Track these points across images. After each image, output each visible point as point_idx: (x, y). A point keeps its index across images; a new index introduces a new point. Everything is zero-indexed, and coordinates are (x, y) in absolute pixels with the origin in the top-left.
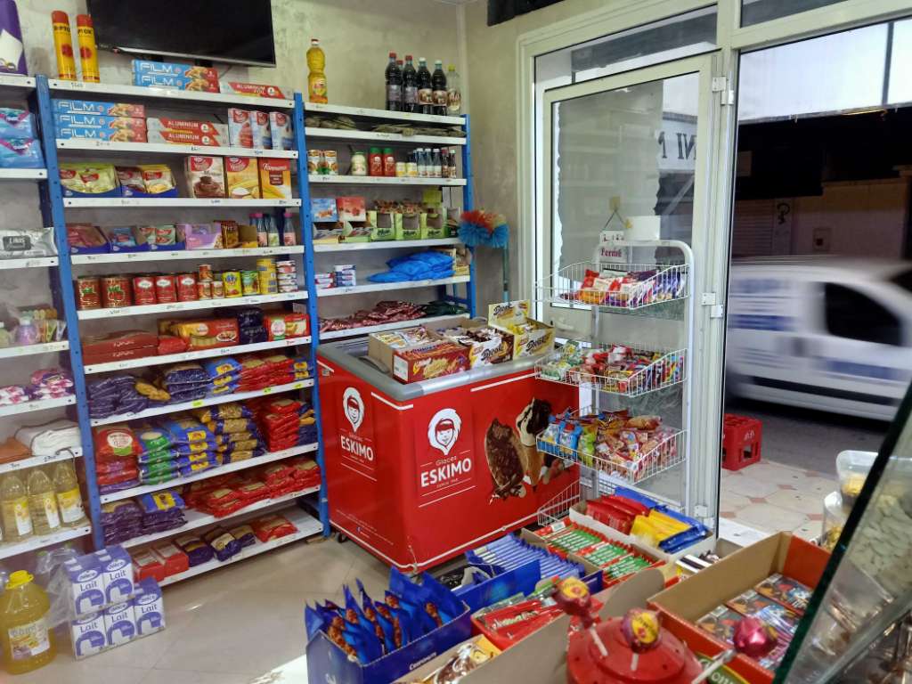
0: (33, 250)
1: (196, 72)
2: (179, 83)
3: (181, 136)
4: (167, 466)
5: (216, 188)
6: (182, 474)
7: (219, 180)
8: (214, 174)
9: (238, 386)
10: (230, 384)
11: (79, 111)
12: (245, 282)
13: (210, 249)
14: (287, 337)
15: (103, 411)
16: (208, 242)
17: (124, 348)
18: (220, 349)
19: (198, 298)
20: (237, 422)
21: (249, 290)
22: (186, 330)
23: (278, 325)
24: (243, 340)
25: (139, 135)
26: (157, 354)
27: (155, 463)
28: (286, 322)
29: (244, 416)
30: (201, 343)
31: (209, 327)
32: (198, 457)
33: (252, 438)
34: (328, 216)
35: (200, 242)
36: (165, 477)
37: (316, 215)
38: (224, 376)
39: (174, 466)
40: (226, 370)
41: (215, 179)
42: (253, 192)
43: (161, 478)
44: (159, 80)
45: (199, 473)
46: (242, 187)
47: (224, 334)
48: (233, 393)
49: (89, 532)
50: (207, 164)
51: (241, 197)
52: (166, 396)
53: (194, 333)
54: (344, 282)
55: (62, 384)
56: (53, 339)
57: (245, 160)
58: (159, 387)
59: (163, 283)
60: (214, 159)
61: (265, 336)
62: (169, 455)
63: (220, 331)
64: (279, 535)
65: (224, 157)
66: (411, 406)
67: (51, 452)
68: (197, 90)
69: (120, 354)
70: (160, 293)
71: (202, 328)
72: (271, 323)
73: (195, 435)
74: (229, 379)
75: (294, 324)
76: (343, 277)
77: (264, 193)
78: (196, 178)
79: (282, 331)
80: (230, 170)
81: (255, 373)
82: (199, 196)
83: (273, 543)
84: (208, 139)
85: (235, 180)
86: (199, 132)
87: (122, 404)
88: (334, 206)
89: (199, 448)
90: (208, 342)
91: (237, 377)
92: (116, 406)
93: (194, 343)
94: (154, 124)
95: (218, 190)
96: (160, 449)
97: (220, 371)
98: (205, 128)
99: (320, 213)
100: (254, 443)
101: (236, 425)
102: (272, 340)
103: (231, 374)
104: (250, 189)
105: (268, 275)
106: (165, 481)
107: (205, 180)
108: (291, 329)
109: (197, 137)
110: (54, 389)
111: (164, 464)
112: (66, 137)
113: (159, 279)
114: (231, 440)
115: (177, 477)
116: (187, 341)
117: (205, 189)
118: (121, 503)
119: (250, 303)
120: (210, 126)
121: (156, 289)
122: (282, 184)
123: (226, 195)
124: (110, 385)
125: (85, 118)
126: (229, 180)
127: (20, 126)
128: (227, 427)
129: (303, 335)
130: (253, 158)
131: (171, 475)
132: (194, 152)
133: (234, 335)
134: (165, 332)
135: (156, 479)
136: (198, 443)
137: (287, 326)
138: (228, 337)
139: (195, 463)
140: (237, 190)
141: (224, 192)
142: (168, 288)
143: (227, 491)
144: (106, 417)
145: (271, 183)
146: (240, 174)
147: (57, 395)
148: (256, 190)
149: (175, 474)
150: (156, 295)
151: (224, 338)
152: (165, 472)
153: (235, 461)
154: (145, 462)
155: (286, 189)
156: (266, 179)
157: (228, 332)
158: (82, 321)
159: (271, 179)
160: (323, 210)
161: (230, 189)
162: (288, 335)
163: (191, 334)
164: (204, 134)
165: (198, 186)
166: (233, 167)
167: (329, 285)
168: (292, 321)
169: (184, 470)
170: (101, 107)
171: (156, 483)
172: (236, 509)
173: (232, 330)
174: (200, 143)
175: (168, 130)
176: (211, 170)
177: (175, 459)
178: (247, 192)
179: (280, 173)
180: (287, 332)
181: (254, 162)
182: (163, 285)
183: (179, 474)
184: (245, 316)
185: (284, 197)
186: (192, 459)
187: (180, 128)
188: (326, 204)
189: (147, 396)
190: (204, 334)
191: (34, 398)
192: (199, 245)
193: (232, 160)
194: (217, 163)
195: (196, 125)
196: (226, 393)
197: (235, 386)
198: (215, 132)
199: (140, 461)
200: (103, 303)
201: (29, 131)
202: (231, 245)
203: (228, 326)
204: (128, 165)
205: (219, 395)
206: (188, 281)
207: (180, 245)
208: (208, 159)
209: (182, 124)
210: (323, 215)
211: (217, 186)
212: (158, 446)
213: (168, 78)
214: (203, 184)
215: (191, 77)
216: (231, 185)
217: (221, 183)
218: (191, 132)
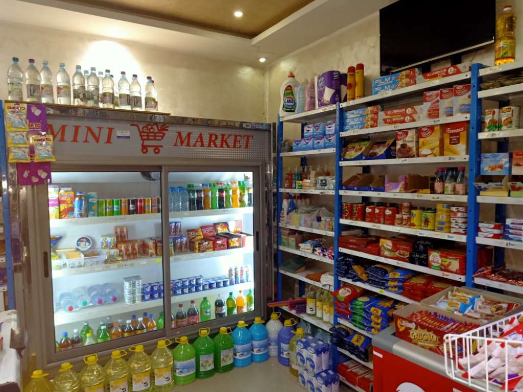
1: (403, 76)
2: (393, 86)
3: (394, 120)
4: (361, 320)
5: (410, 151)
7: (412, 145)
8: (408, 142)
10: (397, 287)
11: (353, 116)
13: (398, 193)
14: (441, 270)
15: (342, 274)
16: (395, 188)
17: (352, 243)
18: (397, 261)
19: (393, 224)
21: (423, 225)
23: (435, 257)
24: (411, 261)
25: (374, 123)
26: (365, 251)
27: (356, 314)
28: (441, 256)
30: (388, 253)
31: (393, 244)
32: (376, 326)
34: (499, 169)
35: (392, 187)
36: (360, 326)
37: (486, 169)
38: (394, 280)
39: (363, 322)
40: (396, 277)
41: (409, 145)
42: (434, 152)
43: (358, 325)
44: (383, 88)
46: (428, 148)
47: (402, 252)
48: (397, 293)
50: (405, 136)
51: (426, 156)
52: (364, 277)
53: (385, 245)
54: (510, 236)
56: (332, 230)
57: (431, 128)
60: (410, 131)
61: (425, 263)
63: (399, 249)
65: (416, 128)
67: (325, 284)
68: (402, 87)
69: (351, 246)
71: (389, 244)
72: (430, 254)
73: (375, 310)
74: (397, 283)
75: (449, 261)
76: (511, 231)
77: (445, 152)
78: (399, 145)
79: (438, 263)
80: (422, 137)
84: (409, 118)
85: (424, 144)
86: (405, 115)
87: (349, 273)
88: (507, 160)
89: (377, 321)
90: (392, 254)
91: (402, 284)
92: (346, 273)
93: (383, 251)
94: (381, 115)
95: (411, 152)
97: (391, 275)
98: (409, 111)
99: (490, 167)
102: (430, 268)
104: (432, 149)
106: (360, 328)
107: (404, 146)
108: (446, 264)
109: (402, 118)
111: (360, 318)
115: (364, 330)
116: (381, 249)
117: (403, 152)
119: (419, 235)
120: (413, 108)
121: (373, 214)
122: (459, 143)
123: (417, 156)
124: (343, 260)
125: (355, 119)
126: (420, 144)
129: (456, 273)
130: (437, 125)
131: (362, 327)
132: (397, 129)
133: (407, 255)
136: (376, 316)
137: (442, 261)
138: (403, 255)
139: (374, 328)
140: (424, 151)
141: (415, 153)
145: (450, 144)
146: (428, 138)
147: (330, 258)
148: (437, 151)
151: (400, 254)
152: (360, 323)
155: (461, 147)
156: (447, 141)
157: (404, 252)
158: (341, 224)
159: (451, 140)
160: (492, 164)
161: (420, 150)
162: (443, 268)
163: (383, 246)
164: (407, 115)
165: (400, 150)
166: (423, 134)
167: (492, 235)
168: (446, 257)
169: (368, 328)
170: (361, 111)
171: (356, 326)
173: (407, 250)
174: (403, 122)
175: (387, 117)
176: (407, 139)
177: (364, 318)
178: (431, 152)
179: (458, 134)
180: (442, 265)
181: (437, 128)
183: (366, 329)
184: (420, 244)
185: (460, 154)
186: (373, 324)
187: (394, 114)
188: (498, 159)
189: (357, 274)
190: (390, 248)
191: (324, 255)
194: (412, 133)
195: (404, 110)
197: (401, 290)
198: (415, 112)
199: (349, 309)
200: (351, 217)
202: (410, 191)
203: (405, 247)
205: (391, 291)
206: (388, 212)
208: (406, 131)
209: (395, 111)
210: (493, 169)
211: (410, 149)
212: (358, 305)
213: (387, 85)
214: (402, 149)
215: (400, 80)
216: (421, 147)
217: (413, 147)
218: (400, 116)
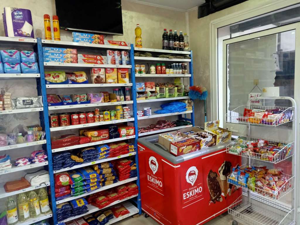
0: (34, 105)
1: (96, 37)
2: (90, 41)
3: (90, 61)
4: (81, 188)
6: (87, 191)
7: (103, 77)
8: (101, 75)
9: (109, 155)
10: (106, 155)
11: (52, 51)
12: (112, 115)
13: (100, 103)
14: (127, 136)
15: (59, 167)
16: (98, 100)
17: (67, 142)
18: (102, 141)
19: (94, 121)
20: (107, 170)
21: (113, 118)
22: (90, 134)
23: (123, 131)
24: (110, 137)
25: (75, 61)
26: (79, 144)
27: (77, 187)
28: (126, 130)
29: (110, 167)
30: (95, 139)
31: (98, 133)
32: (94, 184)
33: (113, 176)
34: (142, 89)
35: (96, 100)
36: (81, 193)
37: (138, 89)
38: (104, 152)
39: (84, 189)
40: (104, 150)
41: (102, 76)
42: (115, 81)
43: (80, 193)
44: (83, 39)
45: (93, 190)
46: (111, 79)
48: (106, 158)
49: (51, 216)
50: (99, 71)
51: (111, 83)
52: (82, 160)
53: (93, 135)
54: (147, 114)
55: (43, 157)
56: (40, 139)
57: (113, 69)
58: (79, 157)
59: (82, 116)
60: (102, 69)
61: (118, 136)
62: (83, 184)
63: (102, 134)
64: (123, 214)
65: (105, 68)
66: (179, 166)
67: (38, 184)
68: (96, 43)
69: (66, 144)
70: (81, 120)
71: (95, 133)
72: (121, 130)
73: (92, 176)
74: (105, 153)
75: (129, 131)
76: (147, 112)
77: (119, 81)
78: (95, 76)
79: (125, 133)
80: (107, 73)
81: (115, 150)
82: (96, 83)
83: (120, 218)
84: (100, 62)
85: (109, 77)
86: (96, 59)
87: (66, 164)
88: (144, 85)
89: (94, 181)
90: (98, 139)
91: (108, 152)
92: (64, 165)
93: (93, 139)
94: (80, 56)
95: (103, 81)
96: (79, 181)
97: (102, 150)
98: (99, 57)
99: (139, 88)
100: (114, 178)
101: (107, 171)
102: (121, 137)
103: (106, 151)
104: (114, 80)
105: (120, 112)
107: (98, 77)
108: (128, 133)
109: (96, 61)
110: (40, 159)
112: (48, 61)
113: (80, 115)
114: (105, 177)
115: (85, 193)
116: (90, 138)
117: (98, 80)
118: (64, 204)
119: (114, 123)
120: (100, 57)
121: (79, 119)
122: (125, 77)
123: (106, 83)
124: (61, 157)
125: (55, 54)
126: (107, 76)
127: (31, 57)
128: (104, 172)
129: (133, 135)
130: (115, 68)
131: (83, 192)
132: (95, 67)
133: (107, 135)
134: (82, 135)
135: (78, 194)
136: (93, 179)
137: (127, 132)
138: (105, 136)
139: (92, 187)
140: (109, 80)
141: (105, 81)
142: (84, 118)
143: (103, 197)
144: (59, 169)
145: (122, 78)
146: (111, 74)
147: (41, 162)
148: (116, 80)
149: (84, 192)
150: (79, 121)
151: (104, 137)
152: (81, 191)
153: (107, 185)
154: (74, 187)
155: (127, 79)
156: (120, 76)
157: (105, 134)
159: (122, 76)
160: (140, 87)
161: (107, 80)
162: (127, 135)
163: (92, 136)
164: (98, 60)
165: (96, 79)
167: (142, 115)
168: (129, 130)
169: (88, 190)
170: (61, 50)
171: (77, 195)
172: (107, 205)
174: (97, 63)
175: (85, 58)
176: (100, 73)
177: (85, 185)
178: (113, 81)
179: (125, 73)
180: (127, 134)
181: (116, 70)
182: (82, 117)
183: (86, 191)
184: (111, 128)
185: (126, 82)
186: (91, 185)
187: (90, 58)
188: (141, 85)
189: (75, 161)
190: (96, 135)
191: (32, 163)
192: (95, 102)
193: (108, 69)
194: (103, 70)
195: (95, 57)
196: (104, 158)
197: (107, 155)
198: (102, 59)
199: (72, 187)
200: (60, 125)
201: (34, 59)
202: (107, 101)
203: (105, 132)
204: (70, 72)
205: (101, 159)
206: (91, 115)
207: (88, 101)
208: (100, 69)
209: (90, 56)
210: (140, 89)
211: (102, 79)
212: (78, 180)
213: (86, 39)
214: (97, 78)
215: (94, 39)
216: (107, 78)
217: (104, 78)
218: (93, 59)
